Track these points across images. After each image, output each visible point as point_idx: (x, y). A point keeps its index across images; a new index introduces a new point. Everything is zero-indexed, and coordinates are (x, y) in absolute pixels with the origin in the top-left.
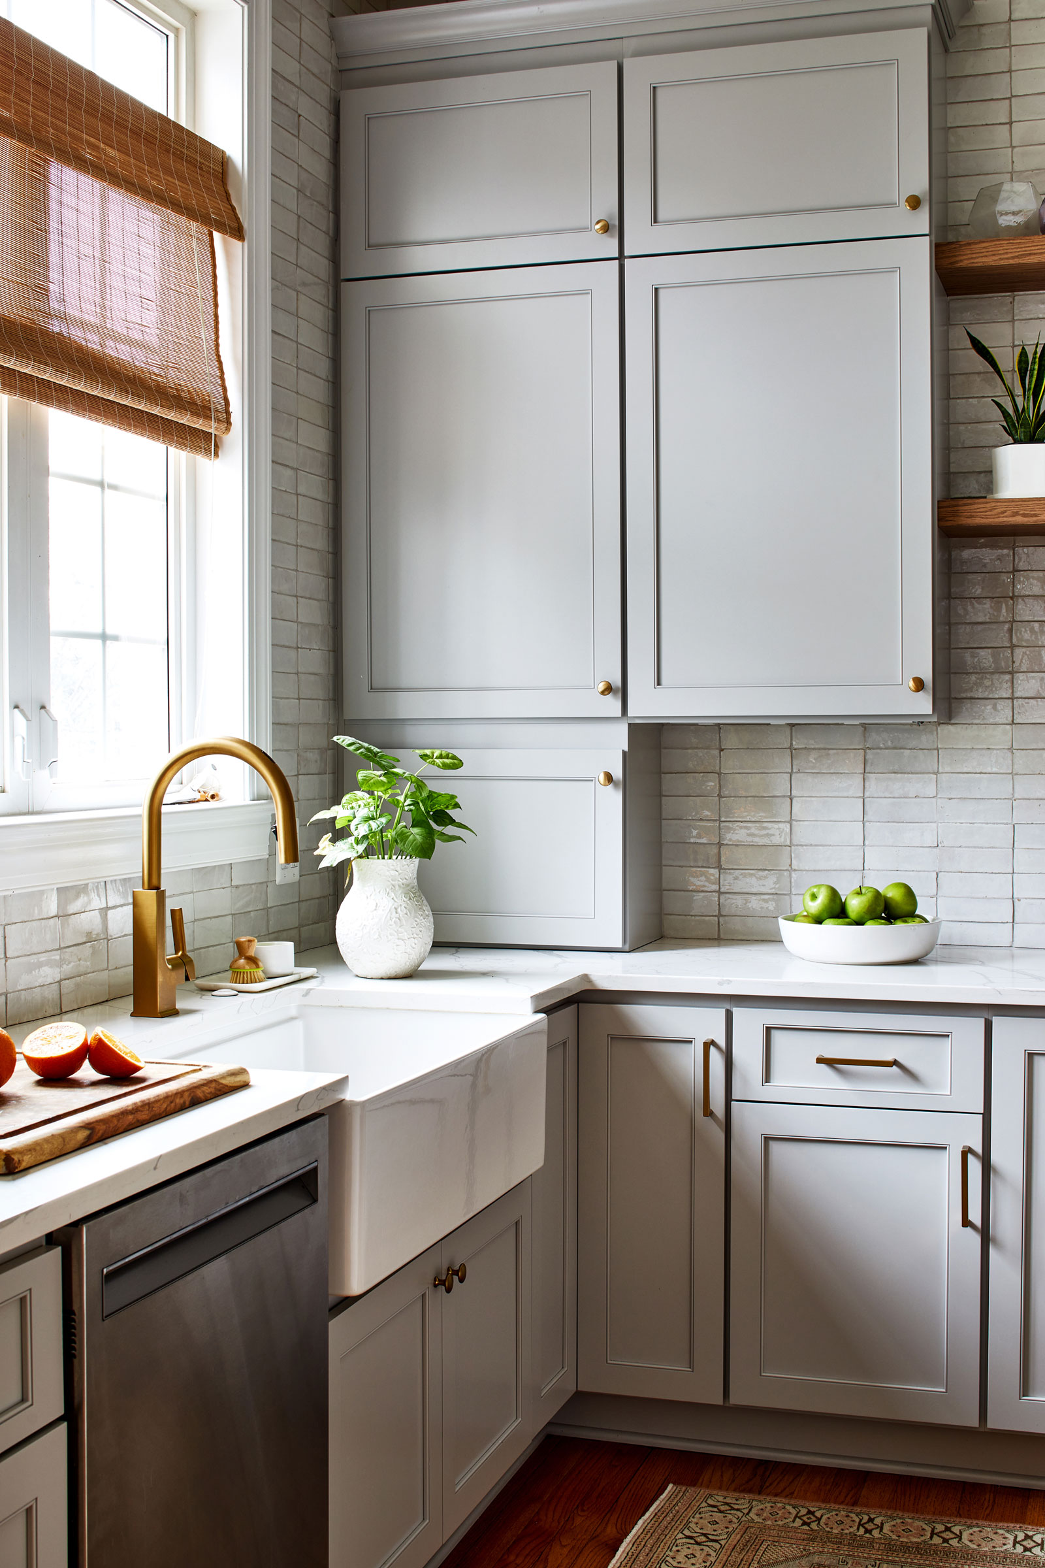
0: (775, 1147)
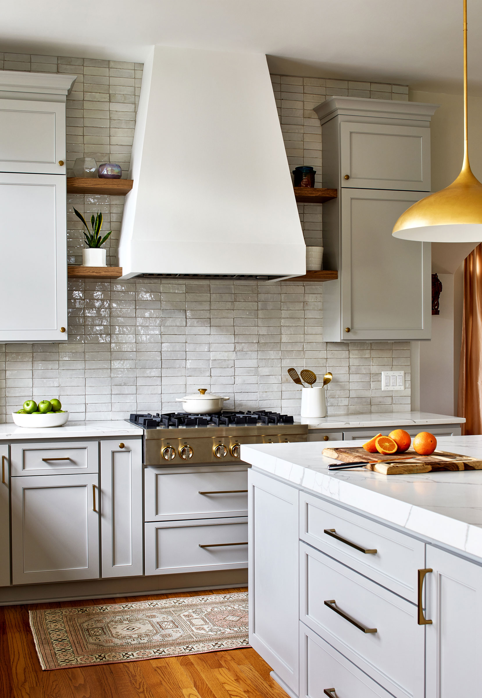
0: (27, 492)
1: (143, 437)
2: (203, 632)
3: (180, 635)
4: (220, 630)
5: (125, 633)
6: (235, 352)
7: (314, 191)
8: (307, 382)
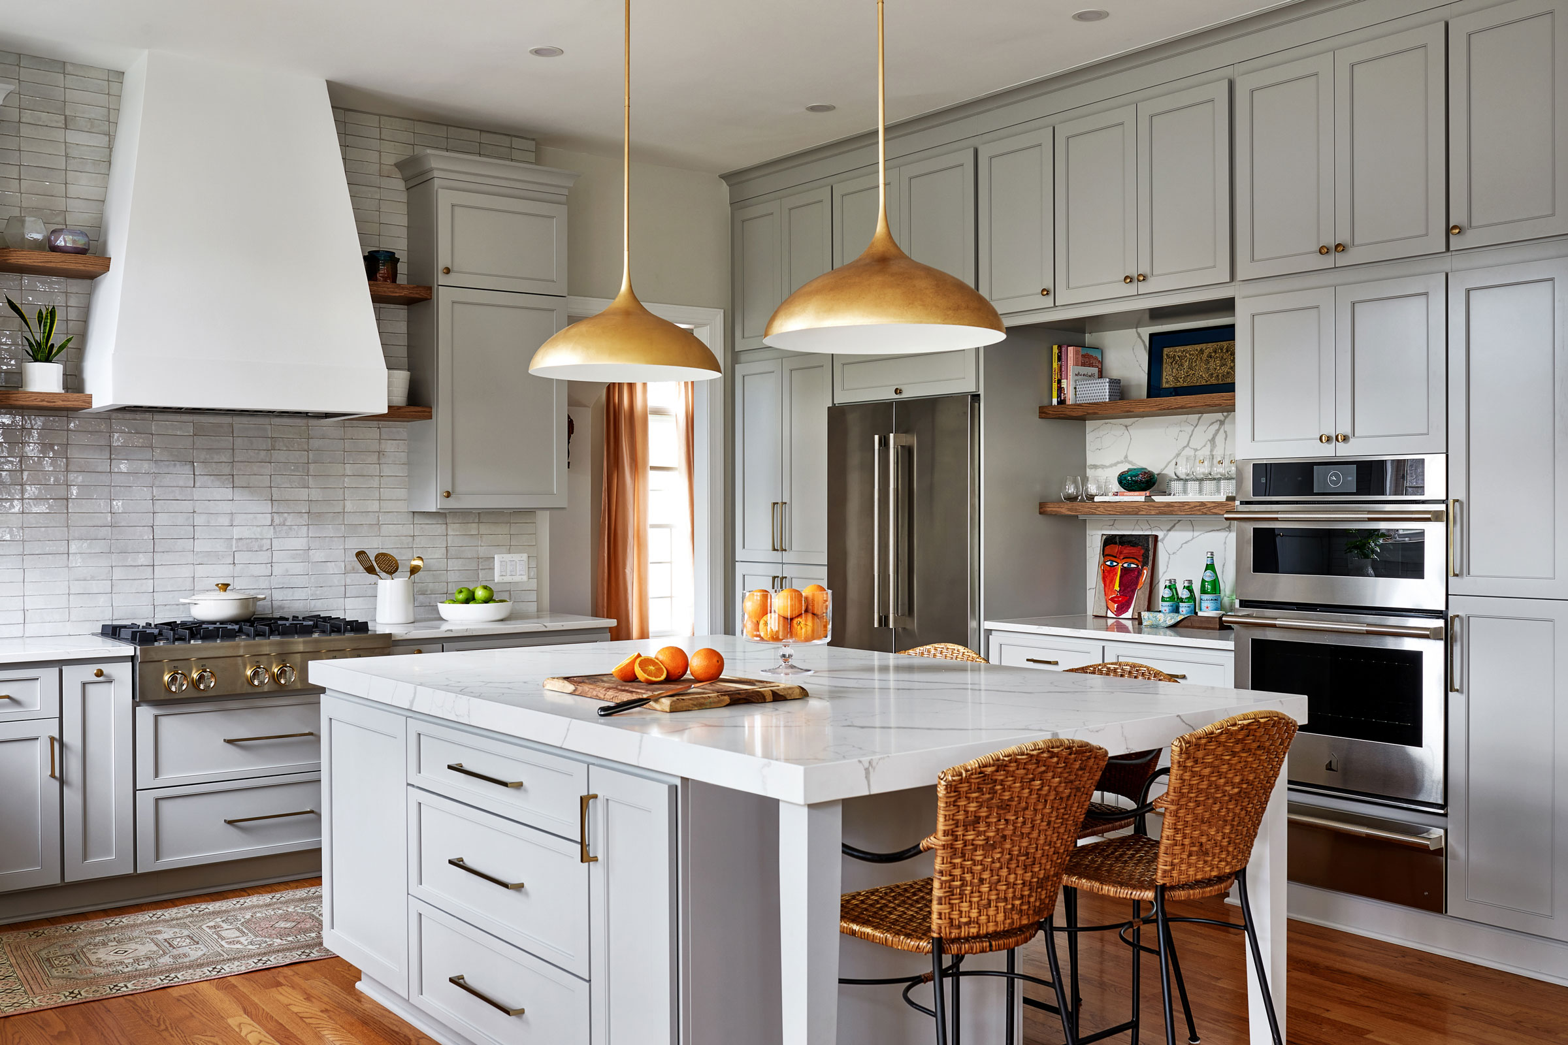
1: (133, 659)
2: (239, 946)
3: (202, 953)
4: (266, 942)
5: (112, 958)
6: (272, 527)
7: (397, 288)
8: (385, 571)
